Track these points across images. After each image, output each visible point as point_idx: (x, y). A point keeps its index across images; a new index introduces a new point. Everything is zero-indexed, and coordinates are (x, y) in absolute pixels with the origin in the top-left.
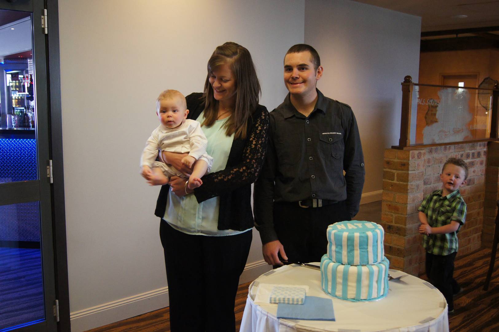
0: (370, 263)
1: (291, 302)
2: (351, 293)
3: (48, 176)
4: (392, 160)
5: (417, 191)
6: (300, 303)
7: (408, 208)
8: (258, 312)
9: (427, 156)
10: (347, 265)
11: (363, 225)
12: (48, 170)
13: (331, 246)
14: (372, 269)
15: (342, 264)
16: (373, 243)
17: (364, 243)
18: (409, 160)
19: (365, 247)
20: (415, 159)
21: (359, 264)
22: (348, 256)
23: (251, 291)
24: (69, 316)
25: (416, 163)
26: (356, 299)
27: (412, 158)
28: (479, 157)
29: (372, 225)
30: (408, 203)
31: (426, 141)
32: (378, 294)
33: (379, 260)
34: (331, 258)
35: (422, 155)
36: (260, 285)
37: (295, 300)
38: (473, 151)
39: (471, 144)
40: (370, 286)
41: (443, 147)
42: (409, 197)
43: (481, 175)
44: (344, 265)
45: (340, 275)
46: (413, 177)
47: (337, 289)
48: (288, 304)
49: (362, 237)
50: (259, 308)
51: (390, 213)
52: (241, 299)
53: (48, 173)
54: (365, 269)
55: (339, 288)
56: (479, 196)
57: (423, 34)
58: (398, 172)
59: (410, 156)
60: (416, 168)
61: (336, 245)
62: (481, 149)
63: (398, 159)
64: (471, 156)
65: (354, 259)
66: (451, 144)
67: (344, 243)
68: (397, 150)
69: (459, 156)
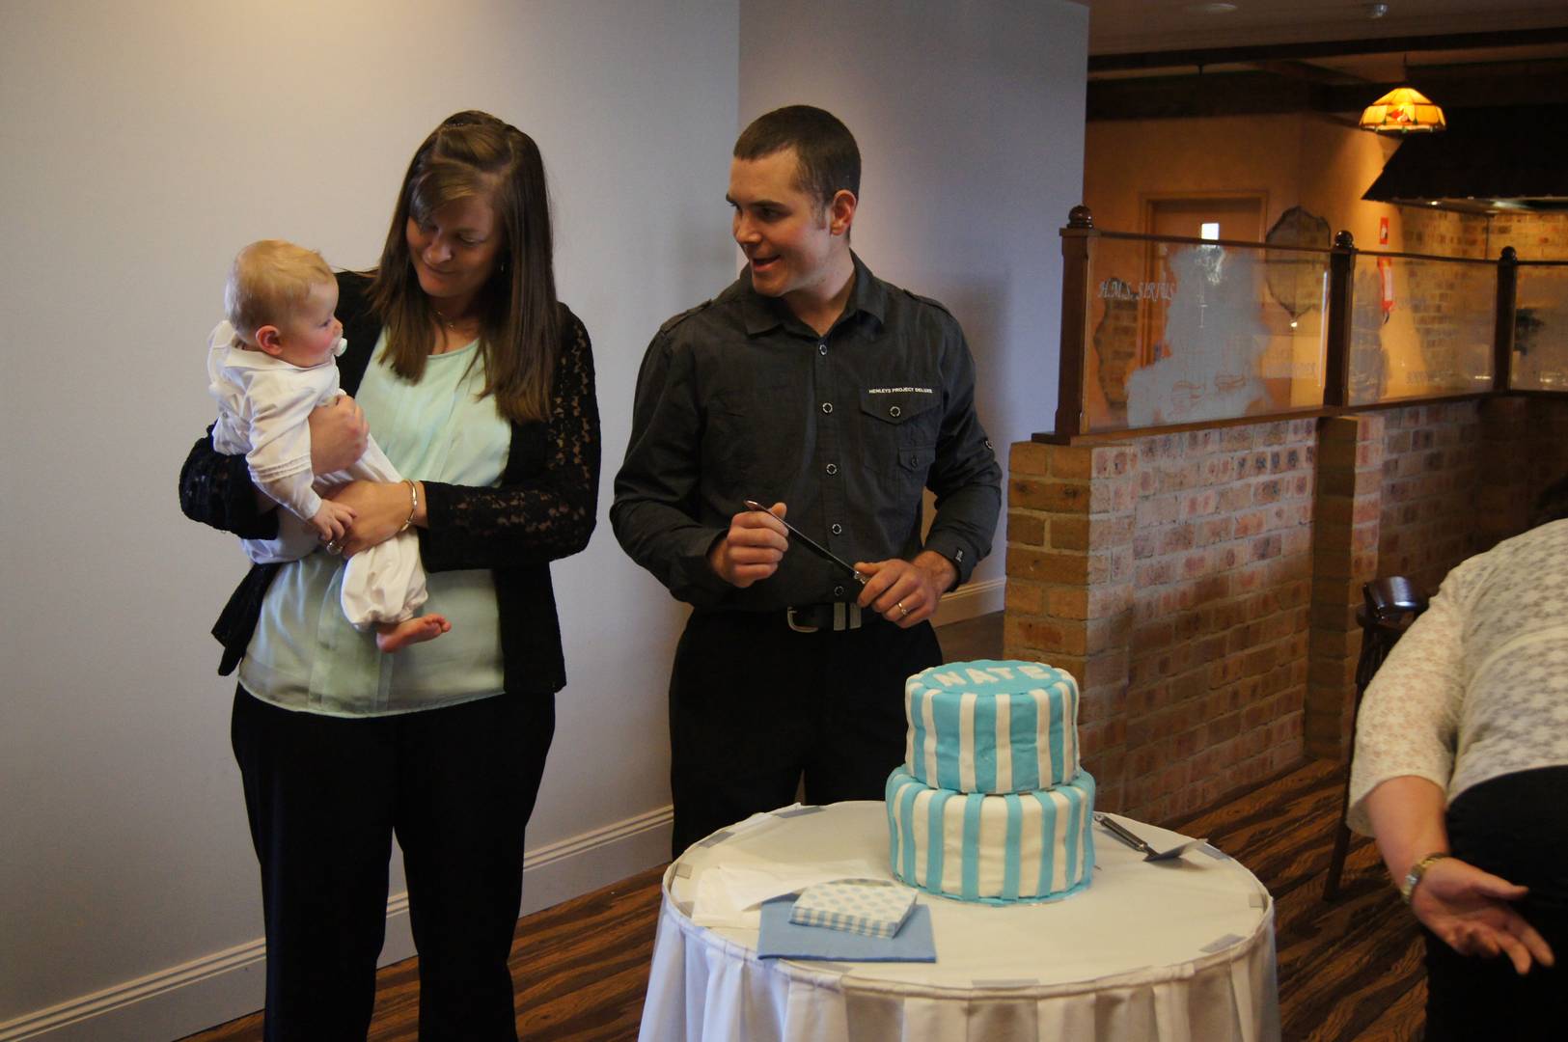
0: (1041, 787)
2: (991, 877)
4: (1036, 479)
5: (1113, 578)
7: (1089, 633)
9: (1143, 466)
10: (974, 793)
11: (1015, 671)
13: (920, 741)
14: (1050, 800)
15: (961, 793)
16: (1050, 723)
17: (1024, 725)
18: (1090, 479)
19: (1030, 737)
20: (1107, 475)
21: (1010, 789)
22: (976, 767)
25: (1112, 488)
26: (1006, 898)
27: (1099, 473)
28: (1294, 466)
29: (1041, 670)
30: (1089, 616)
31: (1136, 417)
32: (1067, 880)
33: (1066, 776)
34: (920, 778)
35: (1128, 467)
36: (701, 875)
38: (1276, 448)
39: (1268, 426)
40: (1047, 855)
41: (1187, 435)
42: (1091, 599)
43: (1301, 524)
44: (966, 794)
45: (953, 828)
46: (1101, 533)
47: (945, 872)
49: (1019, 705)
50: (710, 937)
54: (1030, 804)
55: (953, 866)
56: (1296, 593)
57: (1095, 62)
58: (1055, 518)
59: (1093, 464)
60: (1111, 502)
61: (937, 734)
62: (1300, 441)
63: (1055, 476)
64: (1269, 464)
65: (995, 776)
66: (1210, 428)
67: (966, 725)
68: (1051, 447)
69: (1236, 465)
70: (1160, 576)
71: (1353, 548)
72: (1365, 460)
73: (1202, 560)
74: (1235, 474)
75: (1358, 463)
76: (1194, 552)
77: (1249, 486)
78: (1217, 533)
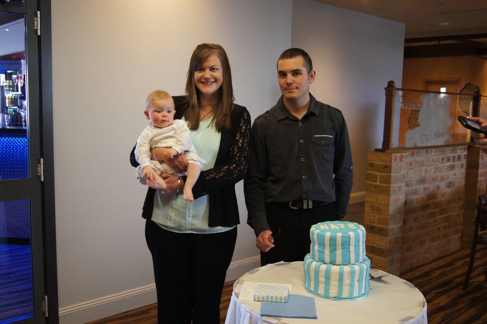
0: (351, 263)
1: (274, 300)
2: (333, 291)
3: (39, 174)
4: (375, 162)
5: (399, 193)
6: (283, 301)
7: (390, 209)
8: (242, 310)
9: (409, 159)
10: (329, 264)
11: (346, 225)
12: (39, 169)
13: (314, 246)
14: (354, 268)
15: (325, 264)
16: (355, 243)
17: (346, 243)
18: (391, 163)
19: (348, 247)
20: (397, 162)
21: (341, 263)
22: (330, 256)
23: (235, 289)
24: (57, 311)
25: (399, 165)
26: (338, 298)
27: (394, 161)
28: (460, 160)
29: (354, 226)
30: (390, 204)
31: (408, 145)
32: (359, 293)
33: (361, 260)
34: (314, 258)
35: (404, 159)
36: (245, 284)
37: (278, 298)
38: (454, 155)
39: (452, 148)
40: (351, 285)
41: (425, 150)
42: (391, 199)
43: (462, 178)
44: (327, 264)
45: (322, 274)
46: (395, 179)
47: (319, 288)
48: (272, 301)
49: (344, 237)
50: (242, 305)
51: (373, 214)
52: (227, 296)
53: (39, 171)
54: (347, 268)
55: (322, 286)
56: (459, 199)
57: (407, 41)
58: (381, 174)
59: (393, 158)
60: (398, 170)
61: (319, 244)
62: (462, 153)
63: (381, 161)
64: (451, 159)
65: (336, 259)
66: (432, 148)
67: (327, 243)
68: (380, 153)
69: (441, 159)
70: (415, 192)
71: (478, 185)
72: (482, 159)
73: (429, 188)
74: (440, 162)
75: (480, 159)
76: (427, 185)
77: (445, 166)
78: (434, 180)
